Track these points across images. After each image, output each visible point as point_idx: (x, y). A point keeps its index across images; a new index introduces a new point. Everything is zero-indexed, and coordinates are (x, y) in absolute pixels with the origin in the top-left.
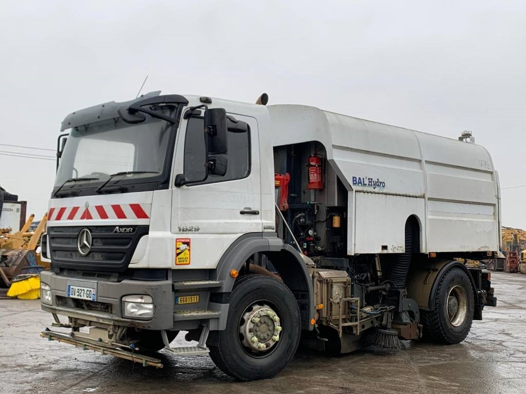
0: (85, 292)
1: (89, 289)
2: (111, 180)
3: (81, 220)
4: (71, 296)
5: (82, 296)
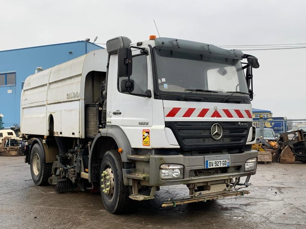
0: (222, 162)
1: (224, 160)
2: (233, 95)
3: (212, 118)
4: (209, 167)
5: (220, 165)
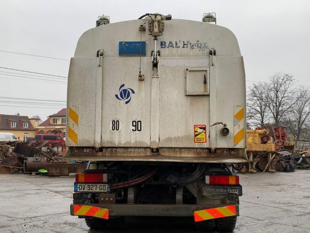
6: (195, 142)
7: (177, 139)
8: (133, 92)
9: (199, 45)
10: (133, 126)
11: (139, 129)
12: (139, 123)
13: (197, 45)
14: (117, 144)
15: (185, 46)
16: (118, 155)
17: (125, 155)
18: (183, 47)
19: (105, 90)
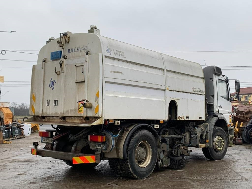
6: (78, 113)
7: (71, 111)
8: (55, 83)
9: (84, 49)
10: (55, 103)
11: (57, 105)
12: (57, 101)
13: (83, 49)
14: (48, 114)
15: (78, 50)
16: (50, 121)
17: (53, 121)
18: (77, 51)
19: (45, 82)
